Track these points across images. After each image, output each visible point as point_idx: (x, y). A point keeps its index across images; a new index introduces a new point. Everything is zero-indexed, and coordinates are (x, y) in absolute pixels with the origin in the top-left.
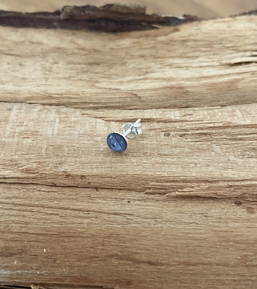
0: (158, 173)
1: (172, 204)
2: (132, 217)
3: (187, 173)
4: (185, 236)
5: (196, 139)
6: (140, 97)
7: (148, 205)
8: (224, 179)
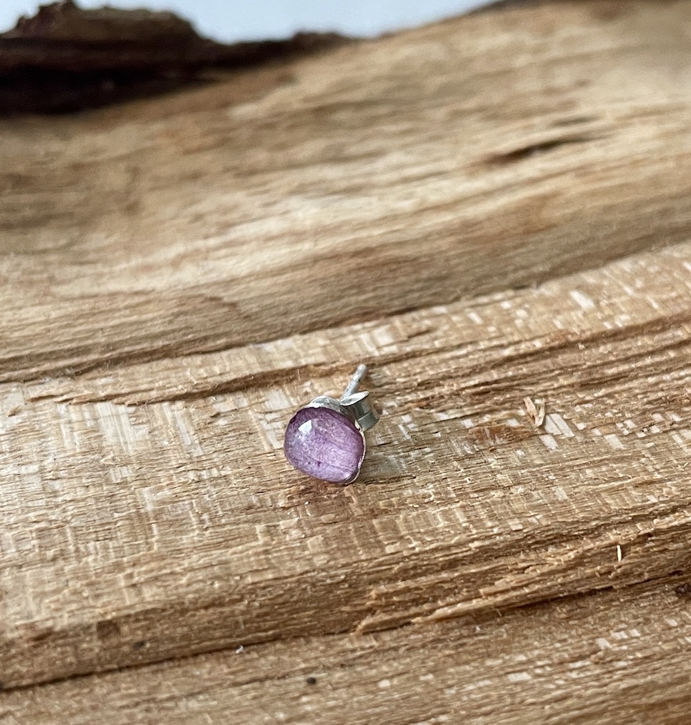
5: (476, 407)
6: (233, 305)
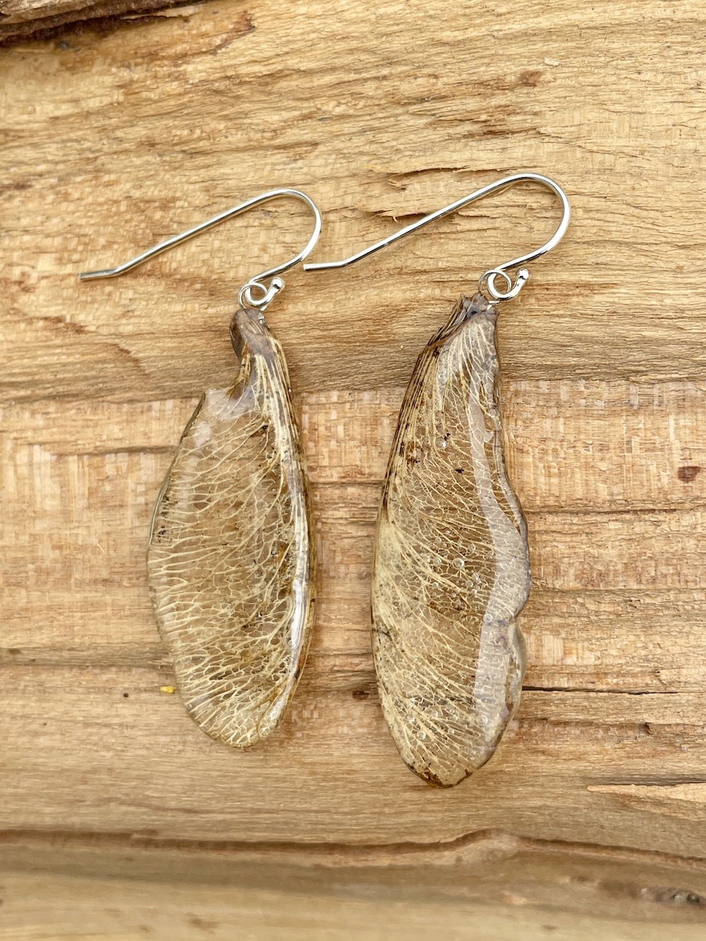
2: (133, 733)
6: (136, 360)
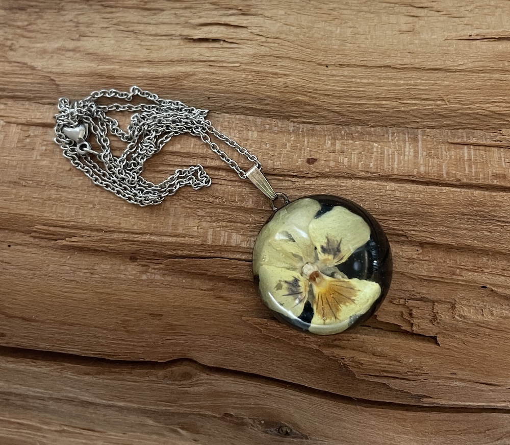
0: (46, 215)
1: (59, 253)
2: (8, 267)
3: (80, 217)
4: (63, 294)
7: (30, 252)
8: (121, 230)
